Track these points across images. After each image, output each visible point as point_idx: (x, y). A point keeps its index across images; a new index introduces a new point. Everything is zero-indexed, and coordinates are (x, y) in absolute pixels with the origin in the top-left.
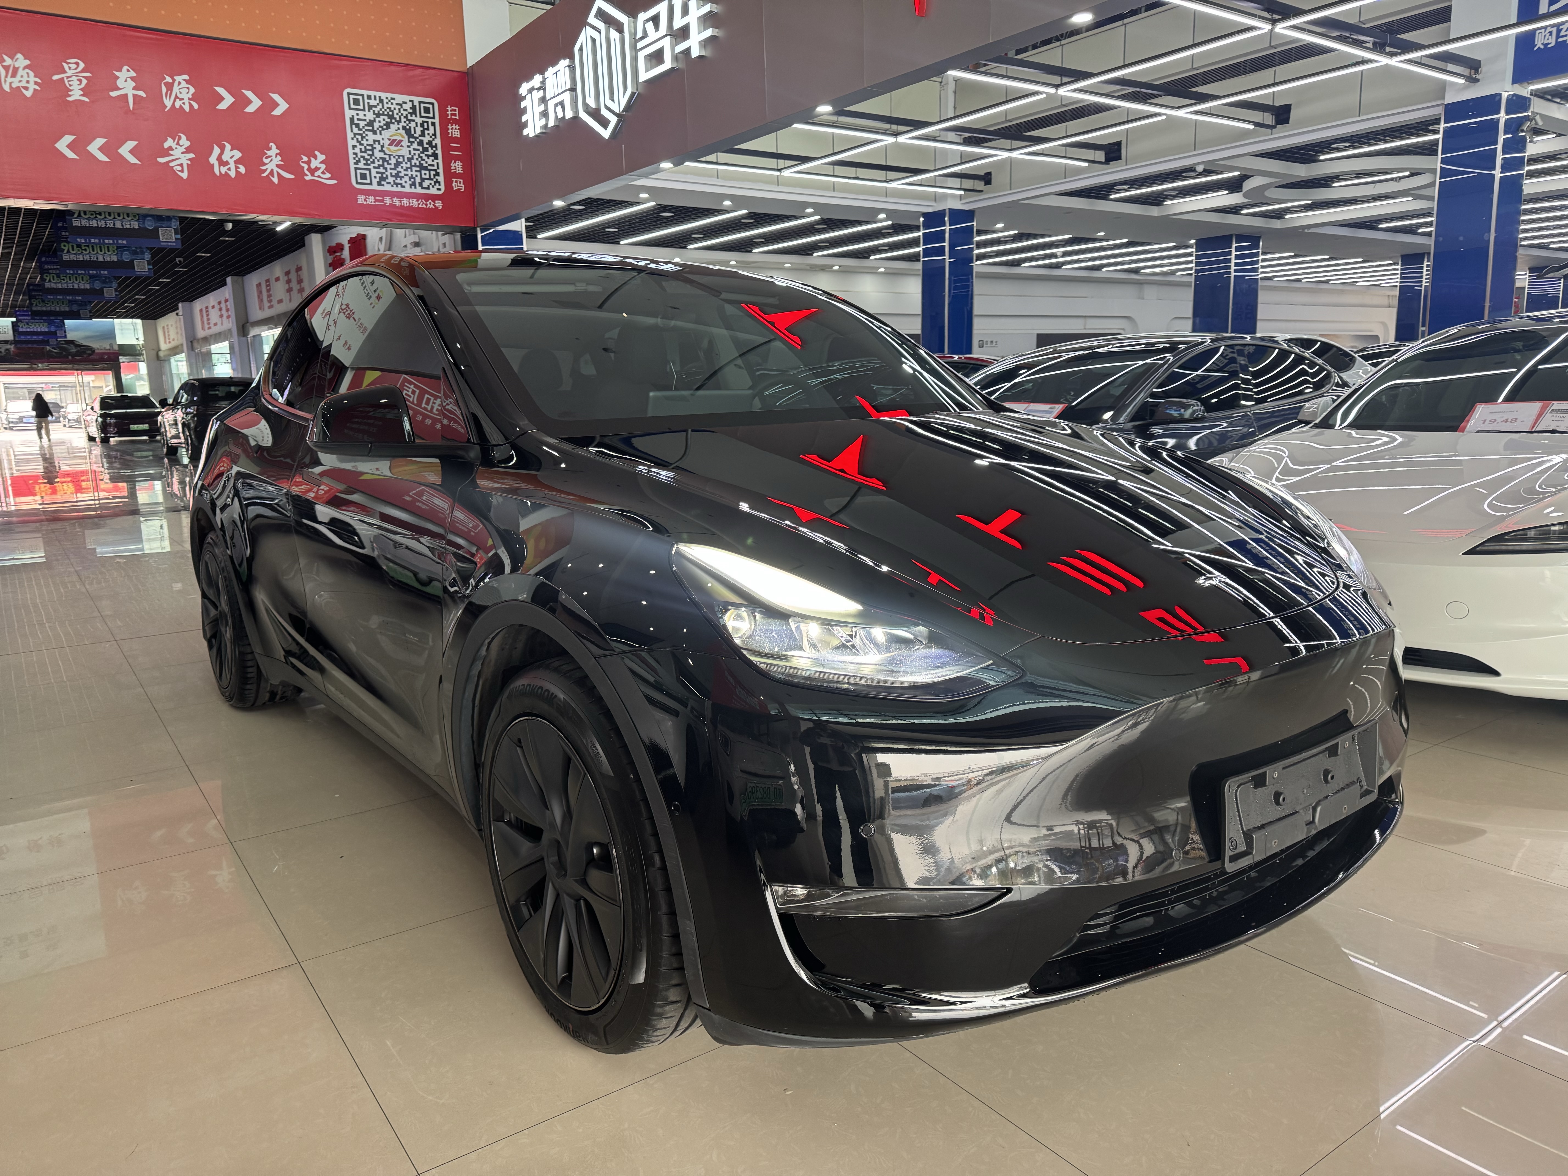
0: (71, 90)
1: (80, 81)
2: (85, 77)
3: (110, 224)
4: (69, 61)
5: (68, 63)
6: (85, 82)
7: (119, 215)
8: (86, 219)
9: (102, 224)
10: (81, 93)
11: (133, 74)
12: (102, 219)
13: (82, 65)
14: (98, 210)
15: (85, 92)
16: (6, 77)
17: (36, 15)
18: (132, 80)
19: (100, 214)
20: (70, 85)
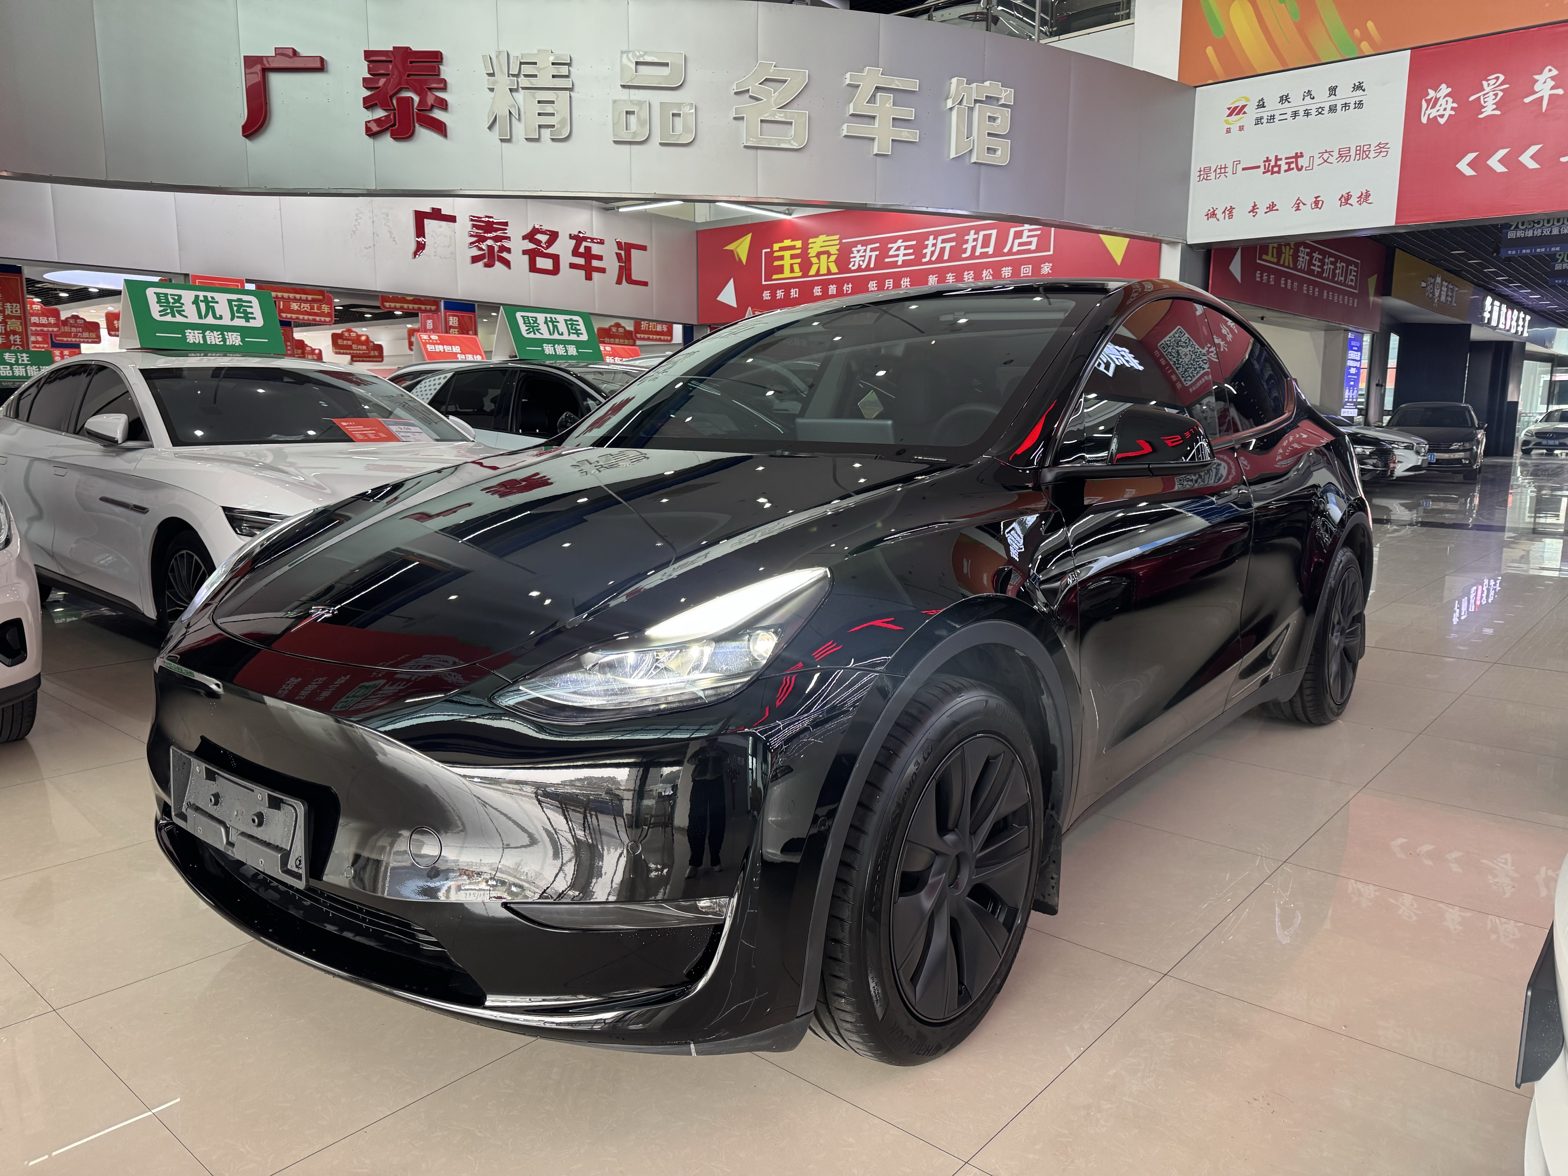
0: (1485, 107)
1: (1496, 95)
2: (1501, 90)
3: (1546, 232)
4: (1489, 78)
5: (1487, 80)
6: (1501, 94)
7: (1558, 221)
8: (1523, 230)
9: (1538, 233)
10: (1495, 106)
11: (1555, 72)
12: (1540, 228)
13: (1502, 77)
14: (1536, 219)
15: (1498, 105)
16: (1426, 110)
17: (1468, 42)
18: (1552, 80)
19: (1538, 223)
20: (1485, 102)
